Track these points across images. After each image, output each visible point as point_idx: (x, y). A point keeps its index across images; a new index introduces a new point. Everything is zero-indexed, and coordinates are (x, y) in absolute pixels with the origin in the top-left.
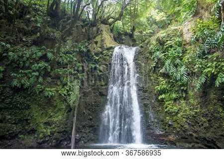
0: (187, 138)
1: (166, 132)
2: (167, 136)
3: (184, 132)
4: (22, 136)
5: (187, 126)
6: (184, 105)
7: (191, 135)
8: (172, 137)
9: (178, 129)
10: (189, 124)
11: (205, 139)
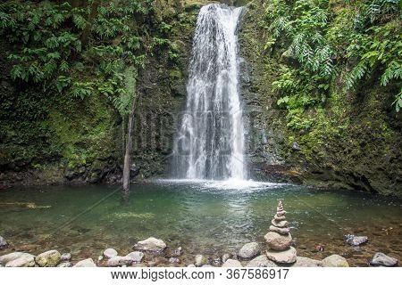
0: (321, 173)
1: (287, 162)
2: (289, 168)
3: (318, 162)
4: (38, 165)
5: (323, 153)
6: (322, 116)
7: (329, 168)
8: (295, 171)
9: (308, 158)
10: (327, 149)
11: (351, 174)
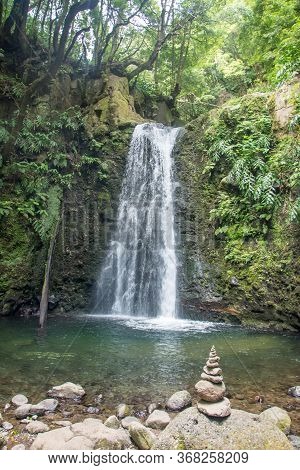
0: (262, 312)
1: (224, 299)
2: (226, 305)
3: (258, 299)
5: (264, 290)
6: (263, 249)
7: (271, 307)
8: (233, 309)
9: (248, 295)
10: (269, 286)
11: (295, 314)
